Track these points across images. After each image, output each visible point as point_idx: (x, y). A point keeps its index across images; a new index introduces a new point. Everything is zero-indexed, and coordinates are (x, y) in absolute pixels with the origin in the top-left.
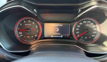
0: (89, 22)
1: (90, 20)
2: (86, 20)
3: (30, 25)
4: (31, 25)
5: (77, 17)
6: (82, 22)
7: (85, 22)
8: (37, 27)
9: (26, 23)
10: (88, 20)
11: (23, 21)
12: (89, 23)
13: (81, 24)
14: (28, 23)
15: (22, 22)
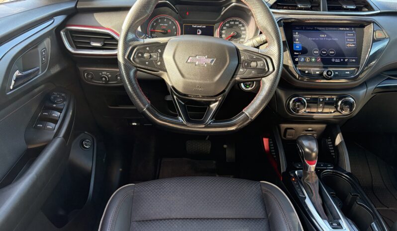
0: (237, 23)
1: (238, 21)
2: (233, 21)
3: (165, 25)
4: (167, 25)
5: (222, 14)
6: (228, 22)
7: (232, 23)
8: (174, 27)
9: (160, 23)
10: (236, 21)
11: (158, 20)
12: (237, 25)
13: (227, 25)
14: (164, 23)
15: (156, 21)
